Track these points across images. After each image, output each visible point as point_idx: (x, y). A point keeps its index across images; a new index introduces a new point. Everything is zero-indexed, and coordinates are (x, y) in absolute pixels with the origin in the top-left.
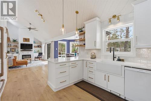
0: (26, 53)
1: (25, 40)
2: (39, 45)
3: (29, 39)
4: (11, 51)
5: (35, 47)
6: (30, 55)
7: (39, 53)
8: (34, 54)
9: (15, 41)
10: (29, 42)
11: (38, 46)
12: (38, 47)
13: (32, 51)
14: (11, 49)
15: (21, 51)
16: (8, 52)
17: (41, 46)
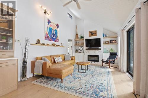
0: (93, 52)
1: (91, 34)
2: (112, 39)
3: (96, 31)
4: (79, 49)
5: (106, 43)
6: (98, 56)
7: (111, 53)
8: (104, 54)
9: (82, 37)
10: (96, 36)
11: (111, 42)
13: (100, 50)
14: (80, 47)
15: (86, 49)
16: (76, 51)
17: (116, 40)
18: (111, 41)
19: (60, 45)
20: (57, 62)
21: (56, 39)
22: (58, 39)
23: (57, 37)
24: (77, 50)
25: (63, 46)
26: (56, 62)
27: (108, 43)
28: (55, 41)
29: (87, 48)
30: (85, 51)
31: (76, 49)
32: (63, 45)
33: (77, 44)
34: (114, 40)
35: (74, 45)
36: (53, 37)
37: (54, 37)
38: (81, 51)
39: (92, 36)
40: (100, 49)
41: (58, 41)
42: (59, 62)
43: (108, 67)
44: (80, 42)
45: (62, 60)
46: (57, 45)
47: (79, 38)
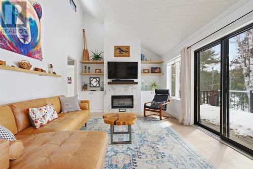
0: (121, 90)
1: (118, 51)
2: (154, 66)
3: (128, 48)
4: (90, 83)
5: (144, 72)
6: (131, 97)
7: (157, 91)
8: (142, 92)
9: (97, 57)
10: (129, 56)
11: (153, 70)
12: (153, 72)
13: (135, 85)
14: (91, 79)
15: (109, 83)
16: (85, 87)
17: (160, 68)
18: (152, 68)
19: (46, 68)
20: (41, 126)
21: (34, 50)
22: (40, 52)
23: (35, 44)
24: (86, 85)
25: (54, 73)
26: (38, 125)
27: (149, 73)
28: (29, 55)
29: (110, 80)
30: (107, 87)
31: (82, 82)
32: (54, 70)
33: (85, 72)
34: (156, 68)
35: (80, 74)
36: (22, 41)
37: (25, 40)
38: (94, 87)
39: (120, 56)
40: (137, 83)
41: (41, 56)
42: (49, 122)
43: (158, 117)
44: (93, 67)
45: (56, 116)
46: (36, 69)
47: (90, 58)
